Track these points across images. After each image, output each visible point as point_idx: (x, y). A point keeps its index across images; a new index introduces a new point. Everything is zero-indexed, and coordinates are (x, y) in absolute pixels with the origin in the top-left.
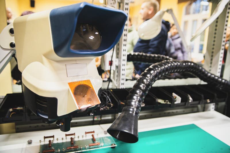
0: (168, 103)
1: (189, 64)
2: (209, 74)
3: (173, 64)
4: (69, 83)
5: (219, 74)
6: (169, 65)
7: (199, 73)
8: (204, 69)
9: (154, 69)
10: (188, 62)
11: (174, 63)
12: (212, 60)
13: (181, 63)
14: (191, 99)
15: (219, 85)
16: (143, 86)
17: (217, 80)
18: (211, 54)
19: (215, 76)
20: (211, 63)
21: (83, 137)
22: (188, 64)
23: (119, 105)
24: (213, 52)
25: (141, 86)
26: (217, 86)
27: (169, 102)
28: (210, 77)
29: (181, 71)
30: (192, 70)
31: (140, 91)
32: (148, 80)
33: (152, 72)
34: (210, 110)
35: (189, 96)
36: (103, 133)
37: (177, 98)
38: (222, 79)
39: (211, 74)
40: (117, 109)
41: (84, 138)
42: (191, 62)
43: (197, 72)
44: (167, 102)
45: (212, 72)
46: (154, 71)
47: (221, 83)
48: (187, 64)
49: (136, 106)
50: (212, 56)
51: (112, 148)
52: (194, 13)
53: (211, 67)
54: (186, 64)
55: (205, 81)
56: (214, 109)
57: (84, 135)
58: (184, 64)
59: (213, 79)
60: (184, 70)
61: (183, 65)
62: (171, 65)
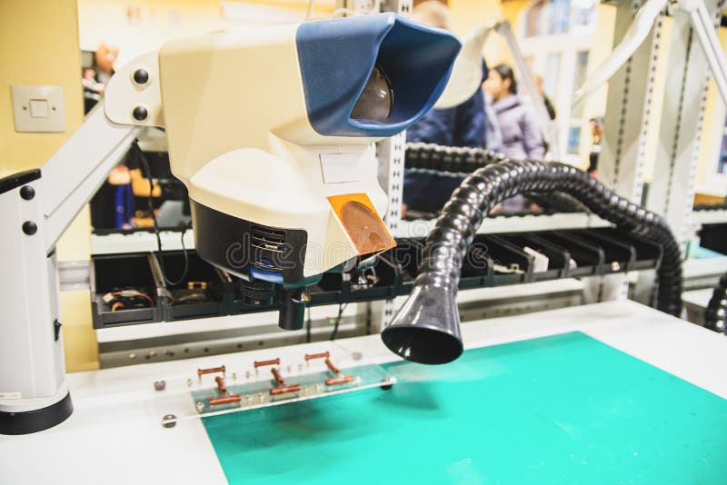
0: (518, 271)
1: (566, 169)
2: (614, 200)
3: (528, 169)
4: (329, 199)
5: (637, 201)
6: (521, 170)
7: (590, 195)
8: (601, 184)
9: (487, 180)
10: (563, 165)
11: (531, 165)
12: (618, 162)
13: (547, 167)
14: (572, 262)
15: (639, 227)
16: (463, 222)
17: (634, 216)
18: (616, 147)
19: (629, 204)
20: (616, 171)
21: (300, 369)
22: (562, 171)
23: (397, 275)
24: (620, 142)
25: (457, 222)
26: (634, 231)
27: (520, 269)
28: (616, 207)
29: (547, 187)
30: (571, 186)
31: (455, 234)
32: (475, 207)
33: (481, 186)
34: (615, 299)
35: (567, 255)
36: (351, 357)
37: (536, 260)
38: (647, 212)
39: (620, 199)
40: (392, 287)
41: (304, 372)
42: (570, 167)
43: (584, 191)
44: (515, 268)
45: (620, 193)
46: (486, 183)
47: (643, 221)
48: (560, 169)
49: (450, 271)
50: (619, 152)
51: (385, 388)
52: (551, 31)
53: (615, 181)
54: (557, 171)
55: (603, 216)
56: (625, 296)
57: (304, 362)
58: (554, 170)
59: (625, 211)
60: (553, 186)
61: (551, 171)
62: (524, 171)
